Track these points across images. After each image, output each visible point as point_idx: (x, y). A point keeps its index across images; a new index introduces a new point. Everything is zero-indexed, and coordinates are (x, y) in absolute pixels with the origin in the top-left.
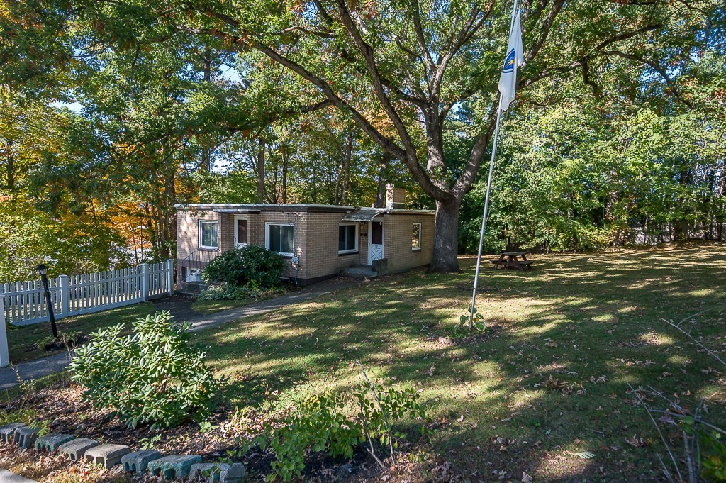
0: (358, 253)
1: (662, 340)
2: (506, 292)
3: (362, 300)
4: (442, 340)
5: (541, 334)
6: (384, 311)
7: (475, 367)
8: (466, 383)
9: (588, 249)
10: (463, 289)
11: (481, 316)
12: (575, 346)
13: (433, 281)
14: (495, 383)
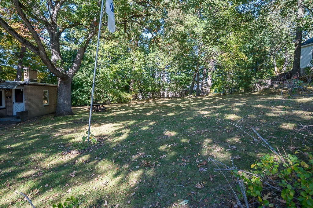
0: (5, 108)
1: (173, 134)
2: (99, 122)
3: (11, 137)
4: (73, 152)
5: (125, 139)
6: (29, 142)
7: (99, 164)
8: (98, 176)
9: (125, 102)
10: (78, 123)
11: (93, 135)
12: (143, 142)
13: (59, 120)
14: (115, 171)
